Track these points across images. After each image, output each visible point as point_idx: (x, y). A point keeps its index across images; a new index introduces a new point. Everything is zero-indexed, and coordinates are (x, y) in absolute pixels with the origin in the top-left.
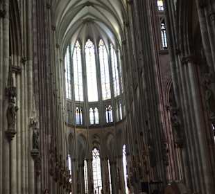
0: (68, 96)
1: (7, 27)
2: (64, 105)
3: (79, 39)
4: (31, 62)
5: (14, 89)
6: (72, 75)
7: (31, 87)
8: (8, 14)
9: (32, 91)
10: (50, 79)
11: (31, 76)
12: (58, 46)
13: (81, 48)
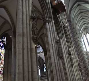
0: (85, 51)
1: (65, 37)
2: (85, 53)
3: (84, 34)
4: (73, 44)
5: (70, 53)
6: (85, 44)
7: (75, 51)
8: (64, 34)
9: (75, 52)
10: (79, 47)
11: (74, 48)
12: (79, 38)
13: (86, 36)
